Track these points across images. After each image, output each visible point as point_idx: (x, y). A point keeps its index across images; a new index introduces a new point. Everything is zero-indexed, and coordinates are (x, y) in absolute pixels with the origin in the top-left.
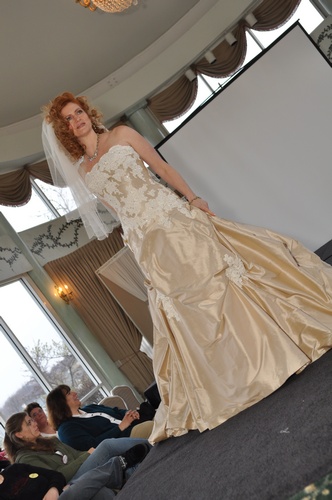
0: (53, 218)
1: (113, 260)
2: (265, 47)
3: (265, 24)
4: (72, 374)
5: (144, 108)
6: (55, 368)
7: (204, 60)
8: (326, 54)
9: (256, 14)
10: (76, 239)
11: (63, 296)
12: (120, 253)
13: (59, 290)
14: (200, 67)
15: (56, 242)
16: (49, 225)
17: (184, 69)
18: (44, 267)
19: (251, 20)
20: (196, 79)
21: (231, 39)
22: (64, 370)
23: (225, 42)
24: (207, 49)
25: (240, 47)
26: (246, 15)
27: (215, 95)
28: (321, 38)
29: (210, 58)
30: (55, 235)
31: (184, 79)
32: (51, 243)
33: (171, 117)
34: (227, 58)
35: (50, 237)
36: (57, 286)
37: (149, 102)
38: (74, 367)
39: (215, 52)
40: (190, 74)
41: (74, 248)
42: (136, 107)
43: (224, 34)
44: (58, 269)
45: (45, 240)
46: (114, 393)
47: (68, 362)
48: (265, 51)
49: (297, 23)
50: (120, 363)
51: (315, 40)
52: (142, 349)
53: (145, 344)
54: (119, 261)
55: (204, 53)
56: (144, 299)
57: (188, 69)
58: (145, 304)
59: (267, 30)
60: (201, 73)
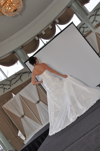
1: (9, 102)
2: (62, 30)
3: (62, 23)
5: (21, 49)
7: (42, 33)
8: (82, 33)
9: (59, 19)
12: (11, 100)
14: (40, 36)
17: (35, 36)
19: (57, 21)
20: (39, 40)
21: (50, 27)
24: (43, 30)
25: (54, 30)
26: (55, 19)
27: (45, 45)
28: (80, 28)
29: (44, 33)
31: (35, 40)
33: (30, 53)
34: (49, 34)
37: (22, 47)
39: (45, 31)
40: (37, 38)
42: (18, 49)
43: (48, 25)
49: (72, 23)
50: (10, 141)
51: (78, 28)
52: (18, 135)
53: (20, 133)
54: (11, 103)
55: (42, 31)
56: (20, 116)
57: (36, 36)
58: (20, 118)
59: (63, 24)
60: (41, 38)
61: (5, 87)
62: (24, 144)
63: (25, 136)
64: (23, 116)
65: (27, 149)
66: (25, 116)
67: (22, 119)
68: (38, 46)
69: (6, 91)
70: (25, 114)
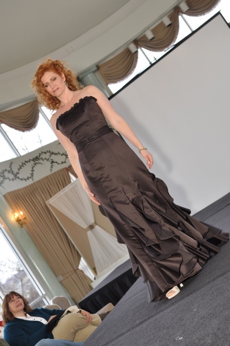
0: (15, 156)
1: (61, 193)
2: (194, 29)
3: (194, 10)
4: (22, 285)
5: (94, 72)
6: (9, 280)
7: (145, 36)
9: (188, 2)
10: (32, 174)
11: (18, 220)
12: (67, 189)
13: (15, 215)
14: (140, 42)
15: (16, 176)
16: (11, 162)
17: (128, 43)
18: (5, 196)
19: (184, 7)
20: (137, 52)
21: (167, 22)
22: (16, 282)
23: (162, 23)
24: (148, 28)
25: (174, 27)
26: (180, 3)
27: (152, 65)
29: (150, 35)
30: (15, 170)
31: (128, 51)
32: (11, 176)
33: (115, 80)
34: (163, 37)
35: (11, 171)
36: (14, 212)
37: (98, 67)
38: (25, 280)
39: (153, 31)
40: (132, 48)
41: (30, 182)
42: (88, 71)
43: (162, 17)
44: (15, 199)
45: (7, 175)
46: (54, 302)
47: (20, 276)
48: (193, 33)
49: (219, 13)
50: (61, 278)
52: (80, 267)
53: (83, 264)
54: (66, 194)
55: (145, 31)
56: (85, 226)
57: (131, 43)
58: (85, 231)
59: (197, 16)
60: (141, 46)
61: (54, 158)
62: (91, 288)
63: (94, 270)
64: (91, 227)
65: (98, 298)
66: (97, 227)
67: (89, 233)
68: (135, 67)
69: (57, 168)
70: (96, 223)
